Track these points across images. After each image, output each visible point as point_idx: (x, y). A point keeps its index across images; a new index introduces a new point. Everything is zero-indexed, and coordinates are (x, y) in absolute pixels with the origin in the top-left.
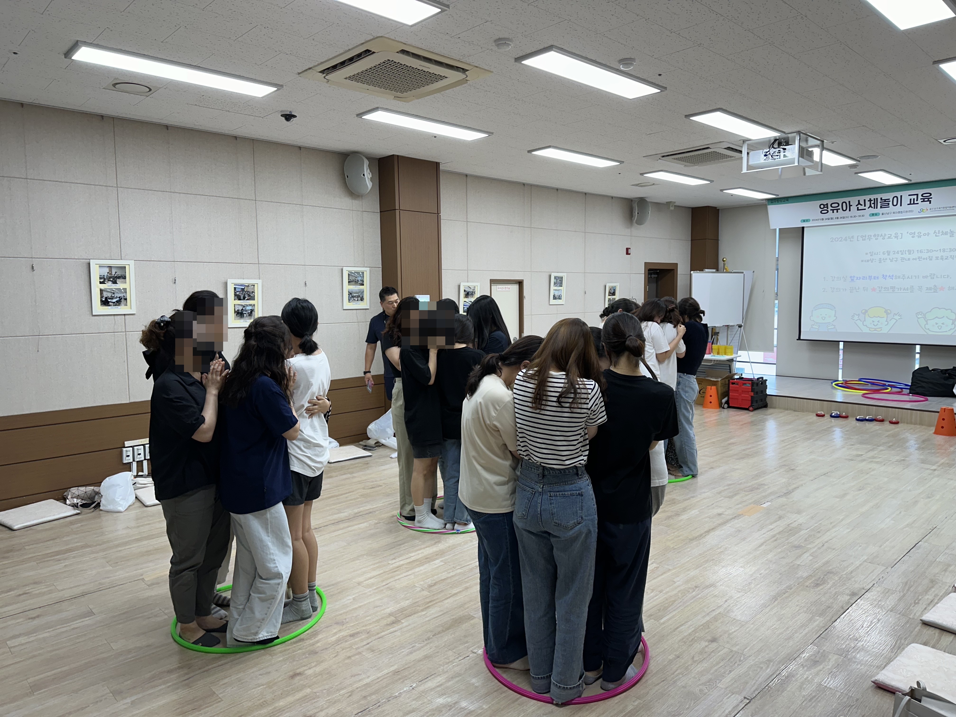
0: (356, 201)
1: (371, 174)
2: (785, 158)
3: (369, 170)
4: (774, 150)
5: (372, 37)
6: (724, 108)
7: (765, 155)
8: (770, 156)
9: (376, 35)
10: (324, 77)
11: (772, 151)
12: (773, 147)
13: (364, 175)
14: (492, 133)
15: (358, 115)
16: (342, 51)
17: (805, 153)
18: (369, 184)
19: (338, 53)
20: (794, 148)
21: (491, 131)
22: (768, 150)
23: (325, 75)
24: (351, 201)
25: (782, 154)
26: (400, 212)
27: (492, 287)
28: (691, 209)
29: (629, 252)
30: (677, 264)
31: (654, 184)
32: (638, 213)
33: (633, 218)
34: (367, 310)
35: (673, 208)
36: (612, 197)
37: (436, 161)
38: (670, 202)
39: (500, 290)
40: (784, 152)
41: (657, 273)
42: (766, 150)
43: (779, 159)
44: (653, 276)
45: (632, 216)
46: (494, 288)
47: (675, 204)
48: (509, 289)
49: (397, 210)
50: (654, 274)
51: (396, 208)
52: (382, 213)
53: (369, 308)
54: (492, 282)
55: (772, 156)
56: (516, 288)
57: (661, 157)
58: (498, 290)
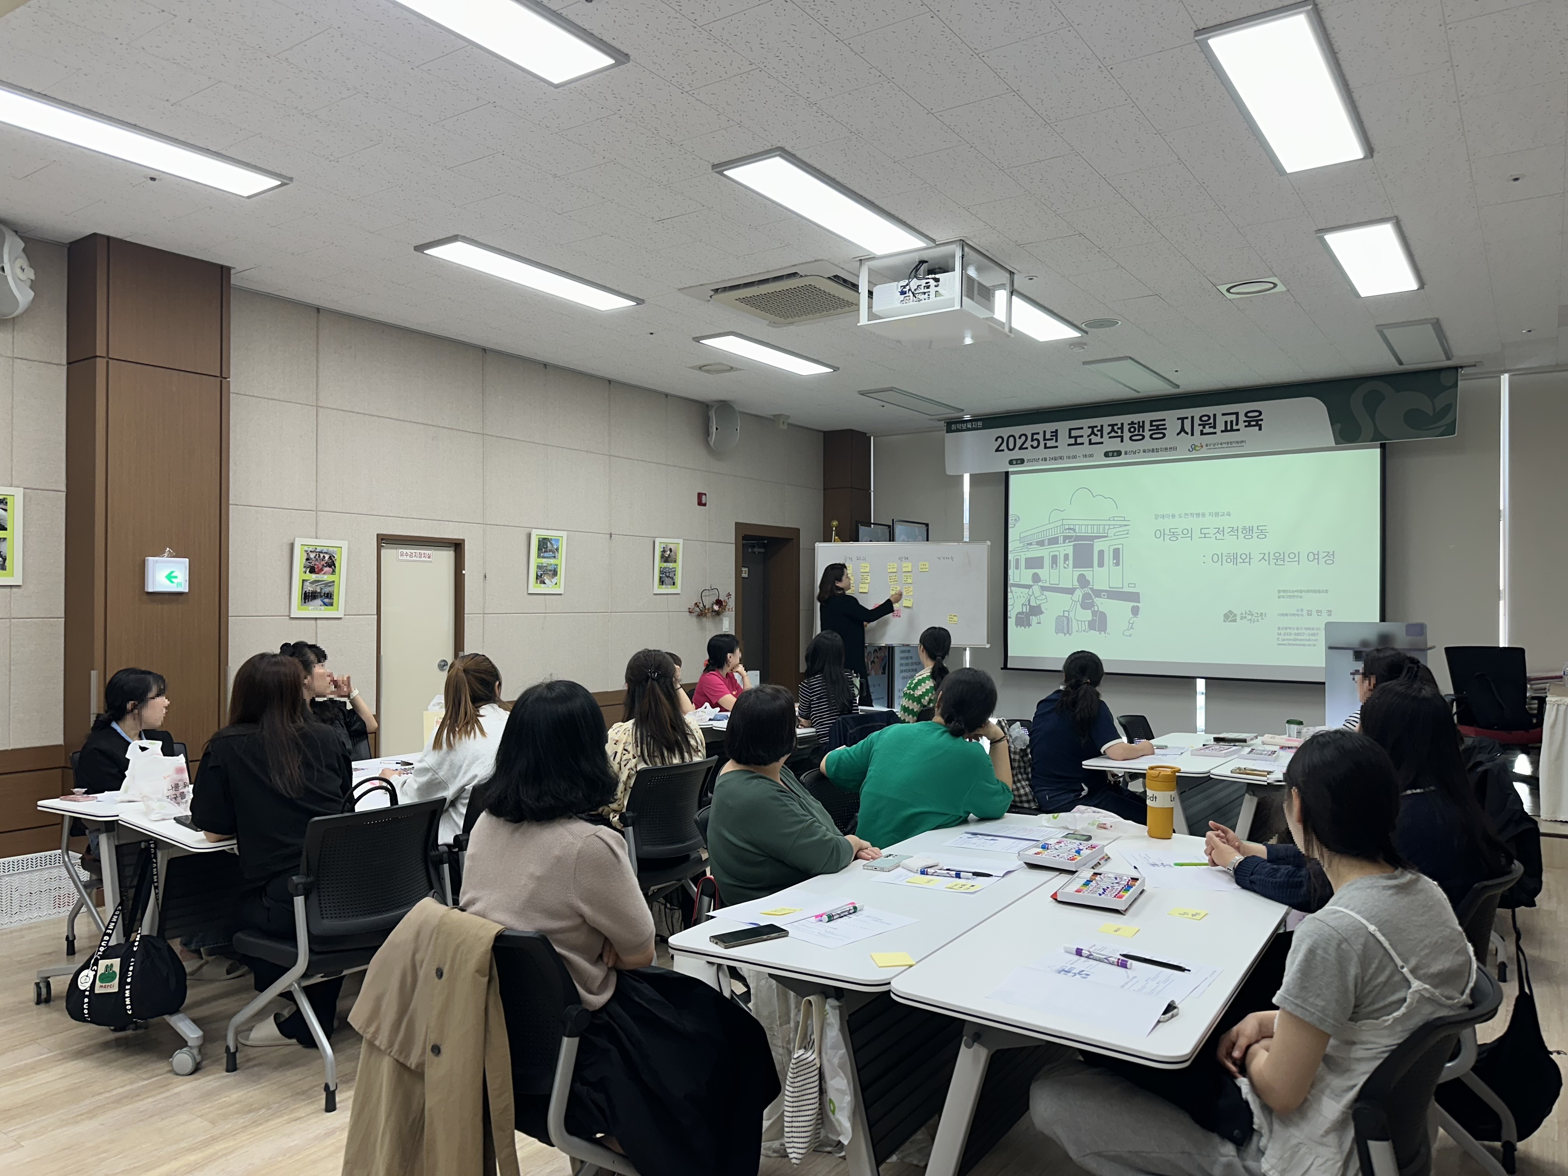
2: (938, 298)
3: (22, 261)
4: (919, 282)
7: (903, 293)
8: (911, 294)
11: (914, 283)
12: (916, 277)
13: (2, 269)
14: (292, 179)
17: (975, 292)
18: (23, 296)
20: (954, 277)
21: (289, 174)
22: (907, 281)
25: (932, 289)
26: (108, 362)
27: (383, 551)
28: (822, 434)
29: (704, 501)
30: (798, 530)
31: (732, 368)
32: (717, 429)
33: (709, 439)
34: (14, 590)
35: (785, 427)
36: (667, 395)
37: (221, 263)
38: (780, 415)
39: (405, 558)
40: (936, 286)
41: (764, 546)
42: (904, 283)
43: (927, 300)
44: (756, 550)
45: (707, 433)
46: (389, 553)
47: (789, 421)
48: (429, 557)
49: (98, 359)
50: (758, 547)
51: (98, 354)
52: (70, 366)
53: (21, 584)
54: (382, 539)
55: (914, 296)
56: (447, 556)
57: (712, 293)
58: (400, 558)
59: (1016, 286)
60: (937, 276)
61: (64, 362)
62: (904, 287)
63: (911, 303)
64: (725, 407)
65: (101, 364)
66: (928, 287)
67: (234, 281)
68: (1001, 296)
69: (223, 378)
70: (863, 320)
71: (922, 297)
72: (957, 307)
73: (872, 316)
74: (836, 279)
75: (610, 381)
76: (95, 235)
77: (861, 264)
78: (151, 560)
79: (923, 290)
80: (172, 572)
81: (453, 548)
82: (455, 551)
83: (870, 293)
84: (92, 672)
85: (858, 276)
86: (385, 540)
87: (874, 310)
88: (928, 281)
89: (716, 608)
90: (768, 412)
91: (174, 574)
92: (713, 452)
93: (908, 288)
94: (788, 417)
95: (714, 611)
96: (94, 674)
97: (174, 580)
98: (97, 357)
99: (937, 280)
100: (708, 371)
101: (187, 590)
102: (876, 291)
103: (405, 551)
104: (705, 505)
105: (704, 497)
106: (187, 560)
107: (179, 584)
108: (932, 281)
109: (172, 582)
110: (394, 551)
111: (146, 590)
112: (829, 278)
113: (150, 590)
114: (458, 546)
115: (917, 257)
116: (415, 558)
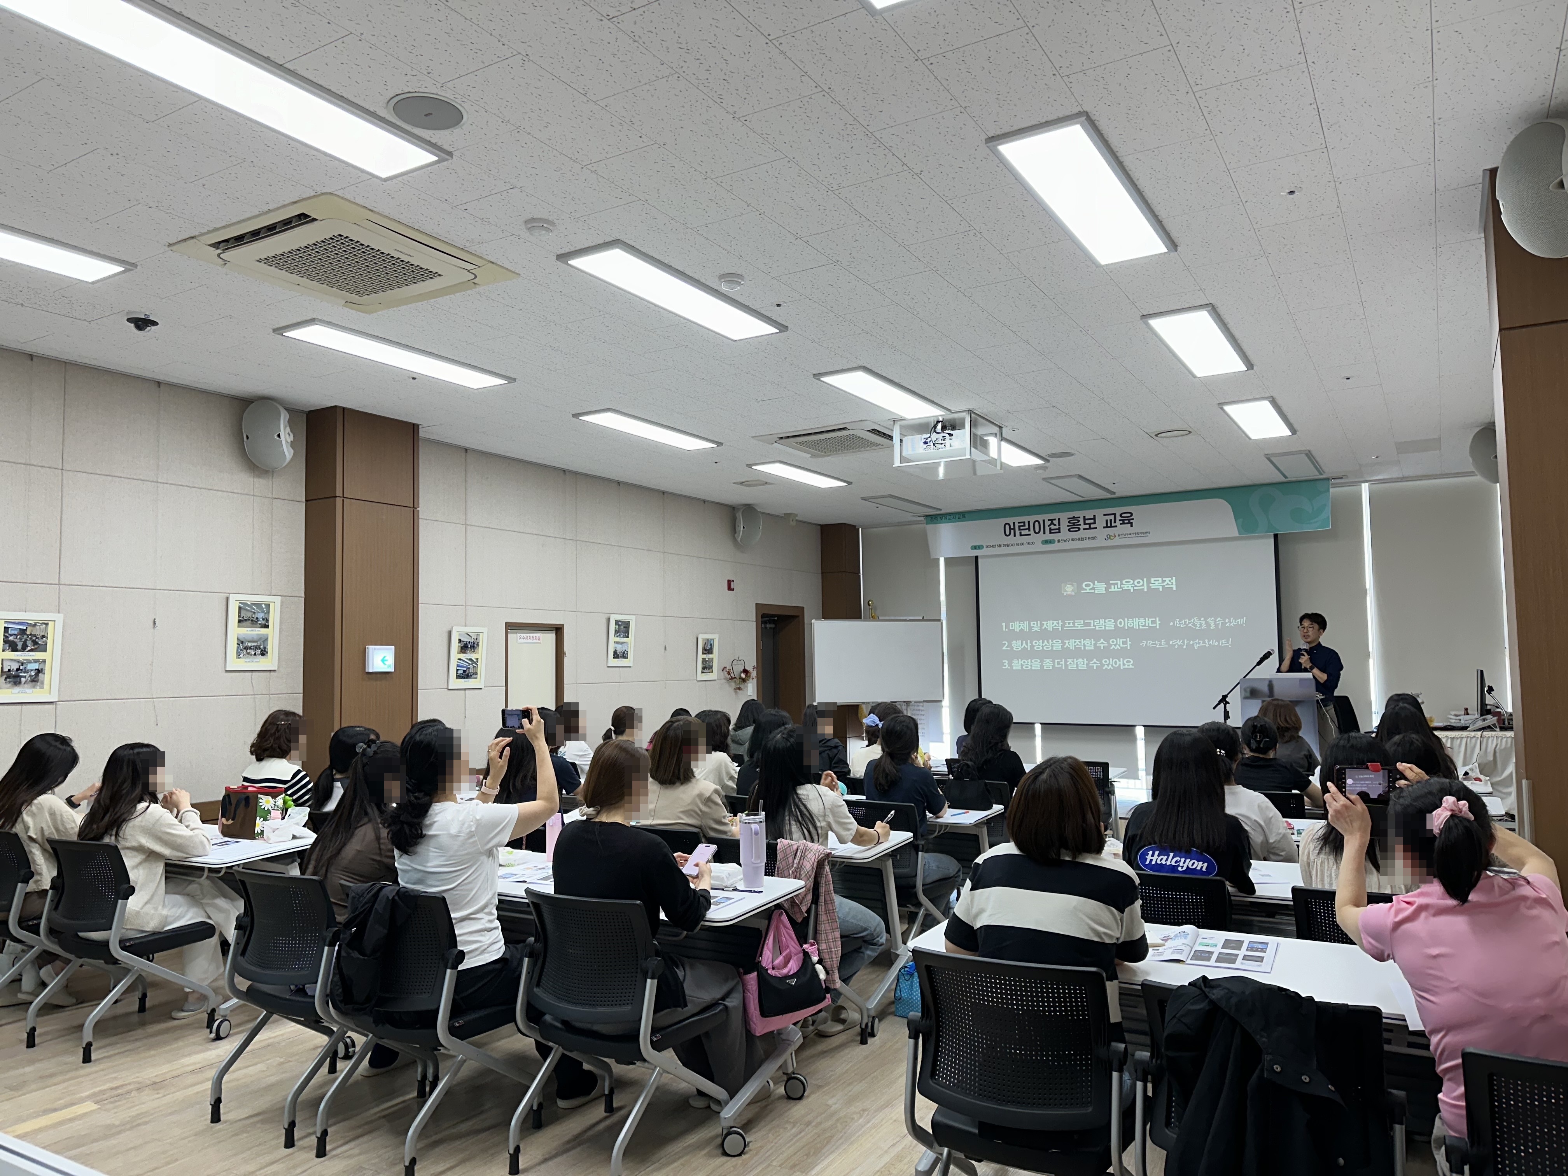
0: (261, 480)
1: (291, 434)
2: (952, 448)
3: (288, 429)
5: (313, 194)
6: (868, 366)
7: (925, 443)
9: (320, 189)
10: (219, 255)
11: (934, 436)
12: (935, 431)
13: (279, 436)
14: (515, 380)
15: (274, 330)
16: (256, 212)
17: (978, 442)
18: (288, 453)
19: (249, 215)
21: (512, 376)
23: (219, 251)
24: (251, 479)
26: (344, 502)
27: (509, 635)
28: (819, 527)
29: (732, 587)
30: (803, 608)
31: (766, 483)
32: (743, 527)
33: (736, 535)
34: (272, 673)
35: (793, 524)
36: (704, 501)
37: (413, 422)
38: (790, 514)
39: (522, 640)
40: (950, 439)
41: (774, 622)
42: (926, 435)
43: (944, 449)
44: (768, 626)
45: (735, 531)
46: (513, 637)
47: (797, 518)
48: (538, 639)
49: (337, 498)
50: (770, 623)
51: (336, 494)
52: (309, 502)
53: (276, 669)
54: (508, 626)
55: (934, 444)
56: (551, 638)
57: (778, 439)
58: (519, 641)
59: (1004, 435)
60: (951, 432)
61: (304, 500)
62: (927, 439)
63: (931, 449)
64: (749, 510)
65: (339, 501)
66: (944, 440)
67: (422, 434)
68: (993, 441)
69: (414, 507)
70: (897, 463)
71: (940, 446)
72: (968, 457)
73: (903, 459)
74: (874, 431)
75: (663, 493)
76: (335, 407)
77: (894, 424)
78: (371, 648)
79: (941, 442)
80: (385, 657)
81: (556, 632)
82: (556, 634)
83: (901, 441)
85: (893, 430)
86: (511, 627)
87: (904, 454)
88: (944, 435)
89: (743, 676)
90: (781, 512)
91: (386, 659)
92: (739, 546)
93: (929, 439)
94: (796, 515)
95: (741, 678)
97: (386, 662)
98: (336, 497)
99: (951, 435)
100: (746, 485)
101: (393, 671)
102: (904, 439)
103: (522, 635)
104: (733, 590)
105: (732, 583)
106: (393, 647)
107: (389, 666)
108: (947, 435)
109: (385, 664)
110: (515, 635)
111: (367, 671)
112: (869, 431)
113: (371, 671)
114: (558, 630)
115: (935, 419)
116: (529, 641)
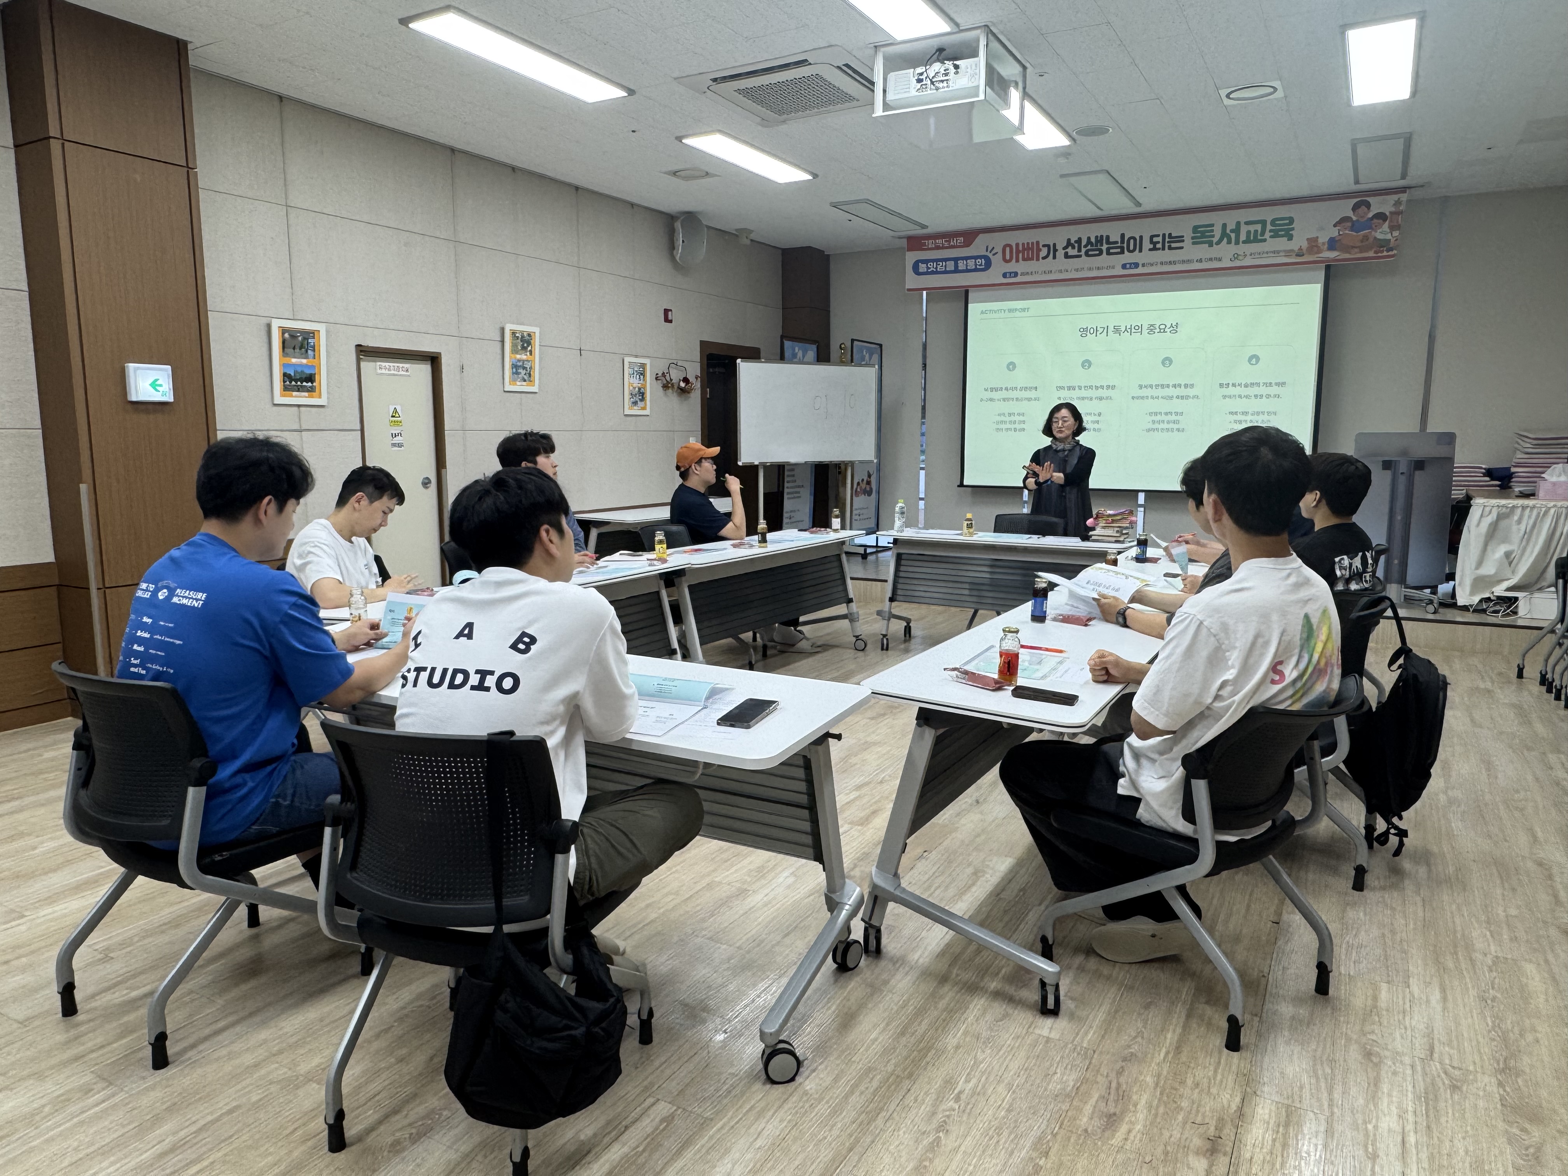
4: (937, 69)
8: (929, 82)
20: (977, 66)
22: (924, 68)
25: (952, 77)
26: (63, 144)
27: (363, 364)
28: (780, 251)
29: (670, 318)
30: (759, 349)
31: (707, 174)
32: (683, 241)
33: (674, 252)
35: (748, 242)
36: (633, 205)
37: (178, 36)
39: (383, 371)
40: (956, 73)
41: (724, 365)
42: (920, 70)
43: (945, 88)
44: (717, 370)
45: (672, 247)
46: (368, 366)
47: (752, 236)
48: (407, 371)
49: (52, 141)
50: (719, 367)
51: (51, 134)
52: (19, 148)
54: (361, 351)
55: (932, 83)
56: (424, 370)
57: (711, 83)
58: (379, 371)
59: (1028, 86)
60: (956, 63)
61: (11, 144)
62: (921, 74)
63: (930, 92)
64: (690, 218)
65: (55, 146)
66: (947, 74)
68: (1014, 95)
69: (188, 167)
70: (879, 112)
71: (941, 85)
72: (982, 98)
73: (886, 106)
74: (845, 70)
75: (576, 188)
77: (876, 52)
78: (131, 367)
79: (941, 78)
80: (157, 380)
81: (429, 362)
82: (431, 364)
83: (885, 82)
84: (81, 485)
85: (873, 66)
86: (364, 352)
87: (890, 99)
88: (946, 67)
90: (730, 226)
91: (158, 383)
92: (678, 267)
93: (925, 75)
94: (751, 231)
96: (83, 488)
97: (158, 388)
98: (50, 138)
99: (957, 67)
100: (682, 177)
101: (172, 400)
102: (891, 78)
103: (383, 363)
104: (671, 321)
105: (670, 313)
106: (167, 367)
107: (163, 393)
108: (952, 67)
109: (158, 391)
110: (373, 364)
111: (129, 399)
112: (838, 67)
113: (134, 399)
114: (434, 360)
115: (936, 43)
116: (392, 372)
